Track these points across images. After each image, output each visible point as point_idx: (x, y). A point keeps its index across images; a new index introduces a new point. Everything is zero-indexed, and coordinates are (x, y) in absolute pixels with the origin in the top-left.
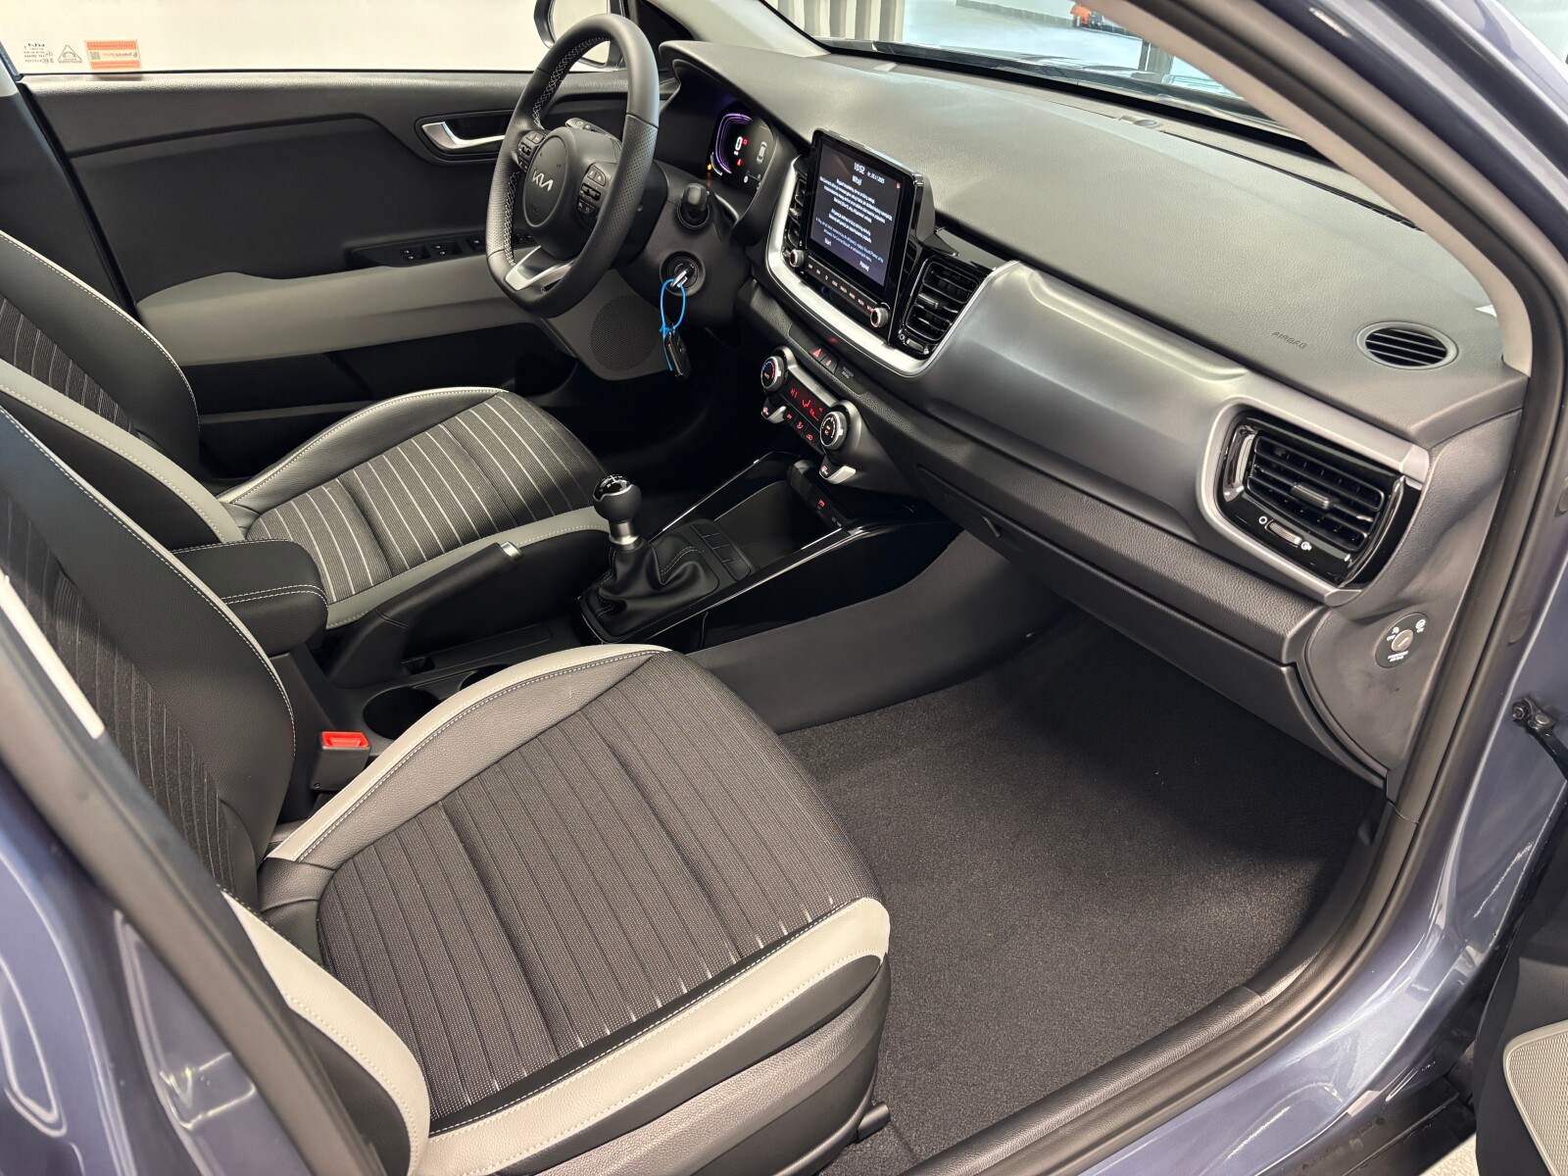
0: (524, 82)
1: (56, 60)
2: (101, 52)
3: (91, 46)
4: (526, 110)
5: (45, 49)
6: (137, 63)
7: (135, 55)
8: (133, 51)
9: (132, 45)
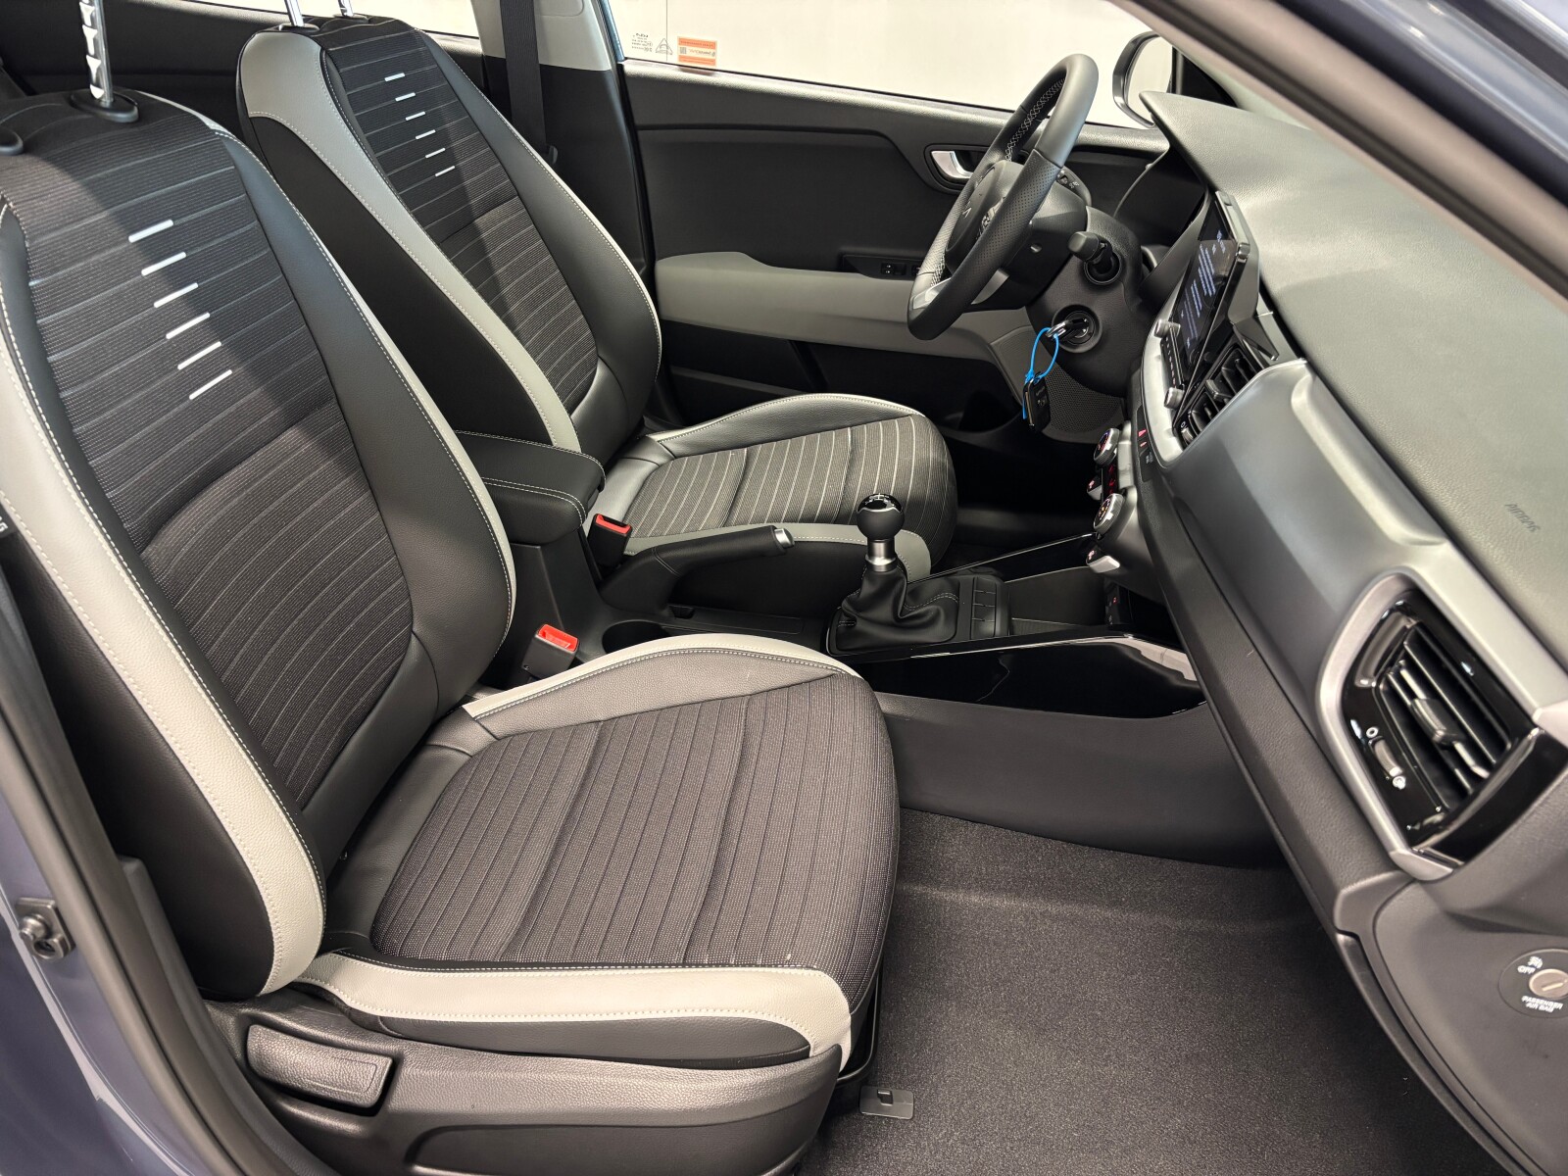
0: (1003, 120)
1: (654, 48)
2: (688, 48)
3: (683, 42)
4: (1001, 146)
5: (648, 40)
6: (713, 62)
7: (714, 54)
8: (712, 51)
9: (712, 45)
